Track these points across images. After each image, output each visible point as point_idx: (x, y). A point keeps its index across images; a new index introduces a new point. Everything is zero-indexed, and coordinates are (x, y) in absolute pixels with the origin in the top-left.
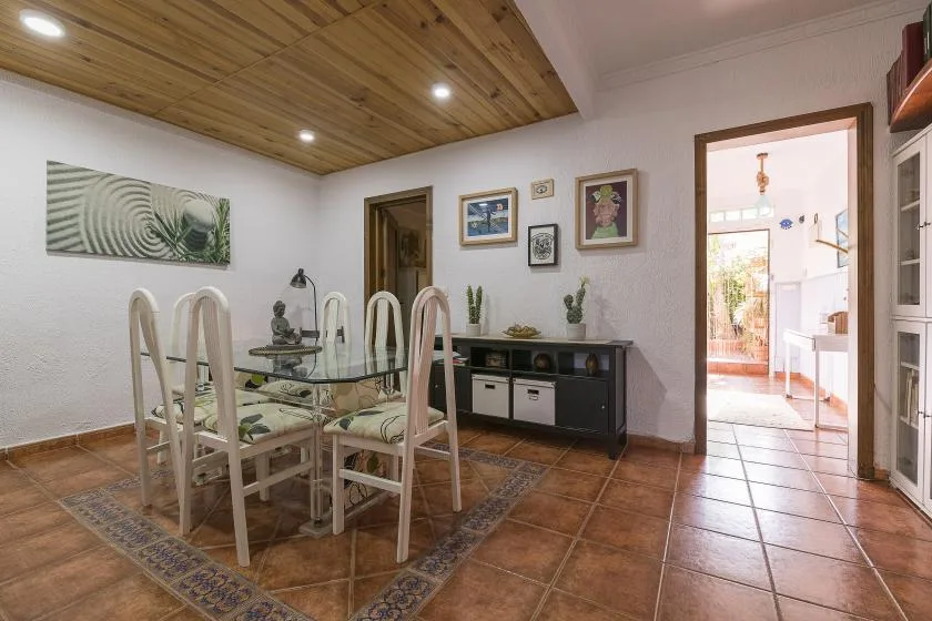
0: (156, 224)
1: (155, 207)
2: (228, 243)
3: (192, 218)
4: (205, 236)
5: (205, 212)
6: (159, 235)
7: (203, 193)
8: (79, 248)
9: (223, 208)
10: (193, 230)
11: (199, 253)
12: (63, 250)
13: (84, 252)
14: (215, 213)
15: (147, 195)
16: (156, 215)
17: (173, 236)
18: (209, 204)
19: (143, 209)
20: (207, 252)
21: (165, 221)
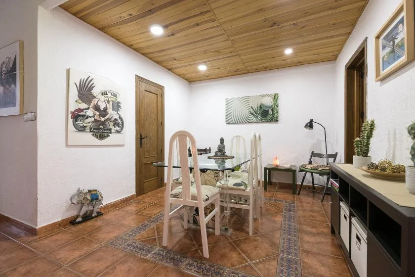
0: (252, 110)
1: (251, 104)
2: (277, 112)
3: (263, 105)
4: (268, 111)
5: (268, 102)
6: (252, 114)
7: (267, 94)
8: (232, 122)
9: (275, 97)
10: (264, 110)
11: (265, 118)
12: (228, 123)
13: (233, 123)
14: (272, 100)
15: (249, 101)
16: (252, 107)
17: (256, 113)
18: (269, 97)
19: (247, 104)
20: (269, 117)
21: (254, 109)
